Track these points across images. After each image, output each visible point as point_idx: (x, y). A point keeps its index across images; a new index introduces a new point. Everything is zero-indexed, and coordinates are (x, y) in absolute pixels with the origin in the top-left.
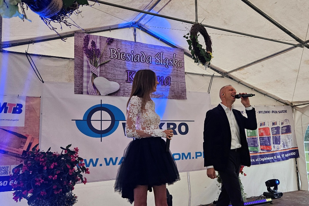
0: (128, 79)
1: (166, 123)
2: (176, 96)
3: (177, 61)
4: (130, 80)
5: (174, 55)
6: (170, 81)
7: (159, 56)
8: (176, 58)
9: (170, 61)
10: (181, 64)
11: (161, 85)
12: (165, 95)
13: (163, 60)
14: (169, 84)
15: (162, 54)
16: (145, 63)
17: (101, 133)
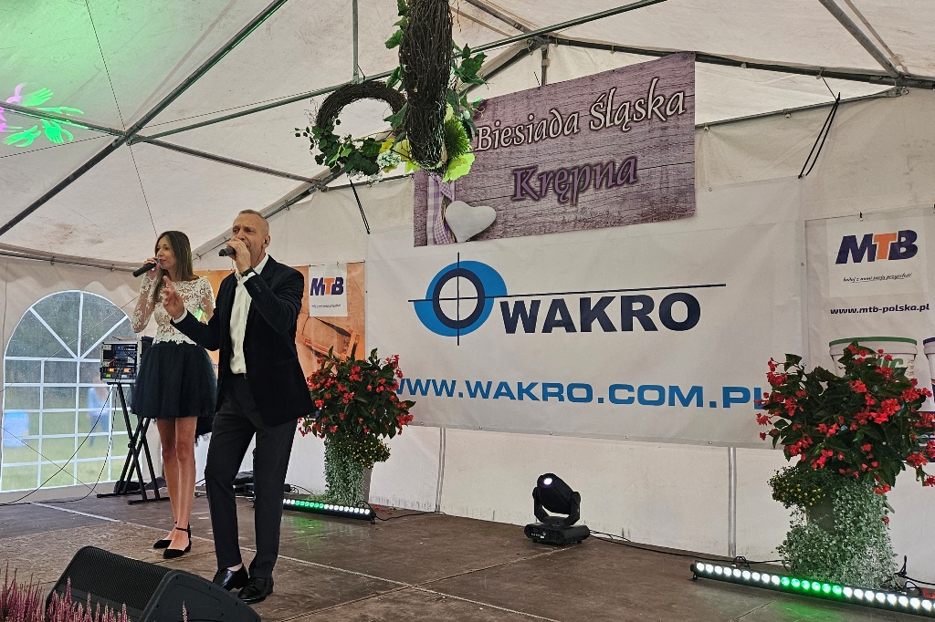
0: (516, 191)
1: (618, 296)
3: (662, 99)
4: (522, 192)
5: (653, 85)
6: (635, 170)
7: (601, 104)
8: (656, 93)
9: (637, 108)
10: (680, 103)
11: (608, 187)
12: (616, 214)
13: (614, 112)
14: (632, 180)
15: (611, 94)
16: (562, 137)
17: (458, 327)
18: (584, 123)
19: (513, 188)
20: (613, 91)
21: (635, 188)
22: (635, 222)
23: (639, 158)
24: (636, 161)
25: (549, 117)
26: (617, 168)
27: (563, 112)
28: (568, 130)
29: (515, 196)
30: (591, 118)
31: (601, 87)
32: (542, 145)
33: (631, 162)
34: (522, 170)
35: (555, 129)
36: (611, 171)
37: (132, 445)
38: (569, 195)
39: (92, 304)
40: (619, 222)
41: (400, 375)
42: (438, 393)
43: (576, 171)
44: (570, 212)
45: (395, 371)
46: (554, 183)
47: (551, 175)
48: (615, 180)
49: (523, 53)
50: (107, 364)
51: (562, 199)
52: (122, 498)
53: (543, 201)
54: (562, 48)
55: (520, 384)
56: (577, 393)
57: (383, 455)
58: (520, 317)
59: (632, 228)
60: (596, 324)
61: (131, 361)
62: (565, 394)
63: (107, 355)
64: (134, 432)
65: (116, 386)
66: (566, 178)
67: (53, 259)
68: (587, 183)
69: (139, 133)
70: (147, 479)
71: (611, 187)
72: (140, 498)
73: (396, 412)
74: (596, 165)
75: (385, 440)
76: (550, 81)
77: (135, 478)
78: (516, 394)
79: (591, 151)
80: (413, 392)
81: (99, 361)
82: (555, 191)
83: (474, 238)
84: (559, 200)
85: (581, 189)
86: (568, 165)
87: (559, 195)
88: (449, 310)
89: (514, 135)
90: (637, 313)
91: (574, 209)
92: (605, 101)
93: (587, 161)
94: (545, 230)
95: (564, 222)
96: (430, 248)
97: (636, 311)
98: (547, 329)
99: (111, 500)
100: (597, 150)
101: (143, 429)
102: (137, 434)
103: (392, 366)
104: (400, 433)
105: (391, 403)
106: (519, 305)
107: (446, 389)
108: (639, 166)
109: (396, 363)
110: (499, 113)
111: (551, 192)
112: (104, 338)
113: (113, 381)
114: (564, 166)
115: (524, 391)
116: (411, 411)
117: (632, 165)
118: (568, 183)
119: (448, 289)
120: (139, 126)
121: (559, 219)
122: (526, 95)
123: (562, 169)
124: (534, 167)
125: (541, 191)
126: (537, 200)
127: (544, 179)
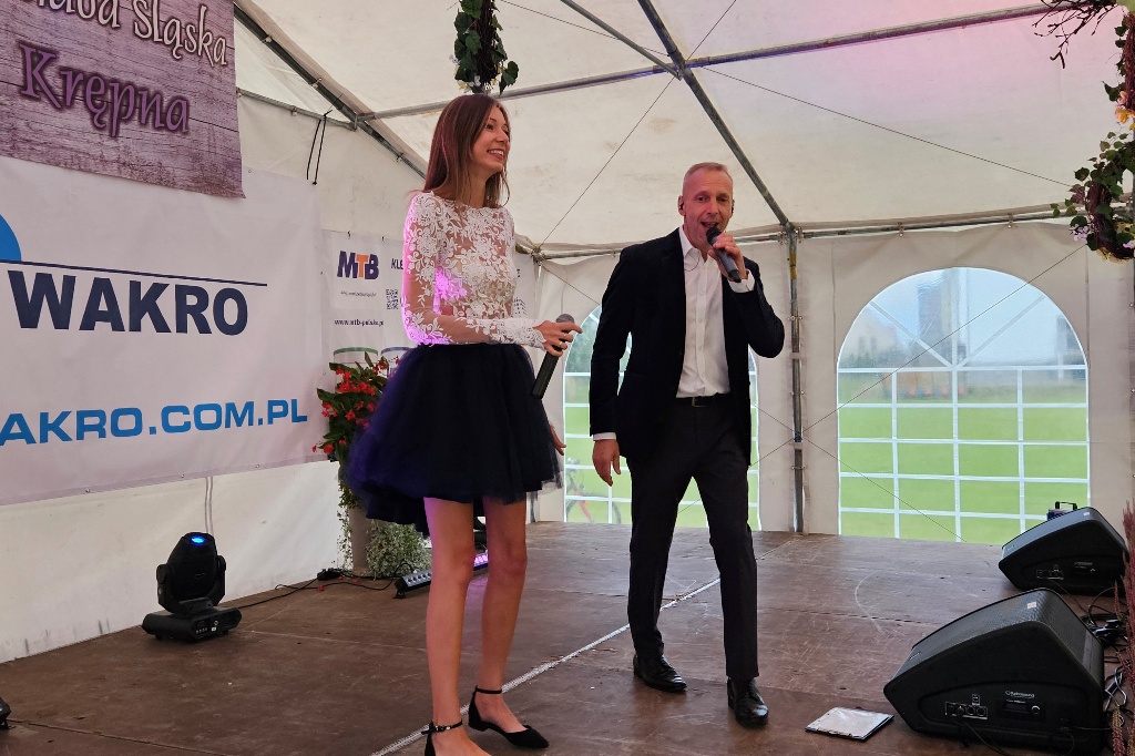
0: (25, 80)
1: (173, 283)
2: (204, 178)
4: (34, 87)
6: (187, 117)
7: (145, 3)
8: (207, 26)
9: (188, 33)
11: (156, 127)
12: (170, 170)
13: (162, 24)
14: (184, 129)
16: (94, 21)
18: (127, 18)
19: (21, 75)
23: (191, 103)
24: (188, 105)
26: (165, 104)
28: (105, 18)
29: (24, 87)
30: (134, 16)
32: (63, 20)
33: (180, 104)
34: (30, 45)
35: (87, 7)
36: (158, 106)
38: (106, 119)
40: (165, 181)
43: (116, 86)
44: (110, 147)
46: (84, 92)
47: (80, 77)
48: (163, 121)
51: (98, 124)
53: (68, 114)
55: (43, 417)
58: (45, 302)
60: (146, 320)
66: (101, 91)
68: (131, 109)
71: (159, 129)
74: (143, 90)
78: (37, 434)
79: (136, 66)
82: (87, 106)
84: (92, 119)
85: (123, 117)
86: (105, 72)
87: (93, 114)
90: (190, 310)
91: (112, 143)
92: (150, 2)
93: (132, 78)
95: (103, 160)
98: (87, 324)
100: (144, 69)
108: (191, 114)
111: (79, 105)
114: (101, 71)
117: (184, 109)
118: (104, 101)
121: (95, 152)
123: (96, 74)
124: (53, 55)
125: (65, 96)
126: (60, 110)
127: (69, 79)
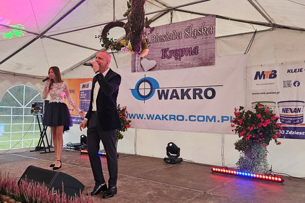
1: (192, 88)
2: (203, 63)
3: (206, 29)
4: (164, 56)
5: (204, 24)
6: (198, 50)
7: (188, 30)
8: (204, 27)
9: (199, 31)
10: (211, 30)
11: (190, 55)
12: (192, 64)
13: (192, 32)
14: (197, 53)
15: (191, 27)
16: (176, 39)
17: (145, 98)
18: (183, 36)
19: (162, 55)
20: (191, 26)
21: (198, 56)
22: (197, 66)
23: (199, 47)
24: (198, 48)
25: (173, 33)
26: (192, 49)
27: (177, 32)
28: (178, 37)
29: (162, 57)
30: (185, 34)
31: (188, 25)
32: (170, 42)
33: (196, 48)
34: (164, 49)
35: (175, 37)
36: (191, 51)
37: (41, 135)
38: (178, 57)
39: (28, 90)
40: (193, 66)
41: (127, 113)
42: (138, 118)
43: (180, 50)
44: (179, 63)
45: (125, 111)
46: (174, 54)
47: (173, 51)
48: (192, 53)
49: (165, 13)
50: (33, 109)
51: (176, 59)
52: (38, 152)
53: (170, 59)
54: (177, 12)
55: (163, 115)
56: (179, 118)
57: (121, 137)
58: (163, 95)
59: (196, 68)
60: (185, 97)
61: (41, 108)
62: (176, 118)
63: (33, 106)
64: (42, 131)
65: (36, 116)
66: (177, 52)
67: (15, 75)
68: (183, 54)
69: (44, 35)
70: (46, 146)
71: (191, 55)
72: (44, 151)
73: (125, 124)
74: (186, 49)
75: (122, 133)
76: (173, 22)
77: (42, 146)
78: (161, 118)
79: (185, 44)
80: (131, 118)
81: (30, 108)
82: (174, 56)
83: (150, 70)
84: (175, 59)
85: (182, 56)
86: (178, 48)
88: (142, 92)
89: (162, 38)
90: (198, 94)
91: (180, 62)
92: (189, 29)
93: (184, 47)
94: (171, 68)
95: (177, 66)
96: (136, 73)
97: (197, 93)
98: (171, 98)
99: (35, 152)
100: (187, 44)
101: (45, 130)
102: (43, 131)
103: (124, 110)
104: (126, 130)
105: (124, 121)
106: (163, 91)
107: (140, 117)
108: (199, 49)
109: (126, 109)
110: (158, 31)
111: (173, 56)
112: (32, 101)
113: (35, 114)
114: (177, 48)
115: (164, 117)
116: (130, 123)
117: (197, 48)
118: (178, 54)
119: (142, 86)
120: (45, 32)
121: (175, 65)
122: (166, 26)
123: (176, 49)
124: (168, 49)
125: (170, 56)
126: (169, 59)
127: (171, 52)
